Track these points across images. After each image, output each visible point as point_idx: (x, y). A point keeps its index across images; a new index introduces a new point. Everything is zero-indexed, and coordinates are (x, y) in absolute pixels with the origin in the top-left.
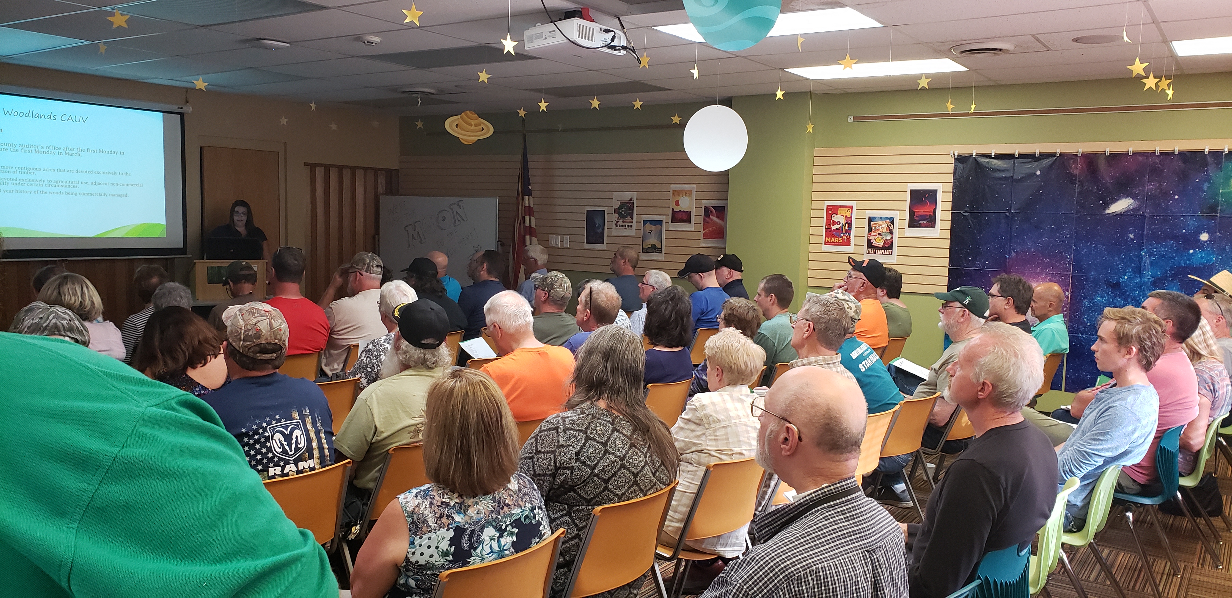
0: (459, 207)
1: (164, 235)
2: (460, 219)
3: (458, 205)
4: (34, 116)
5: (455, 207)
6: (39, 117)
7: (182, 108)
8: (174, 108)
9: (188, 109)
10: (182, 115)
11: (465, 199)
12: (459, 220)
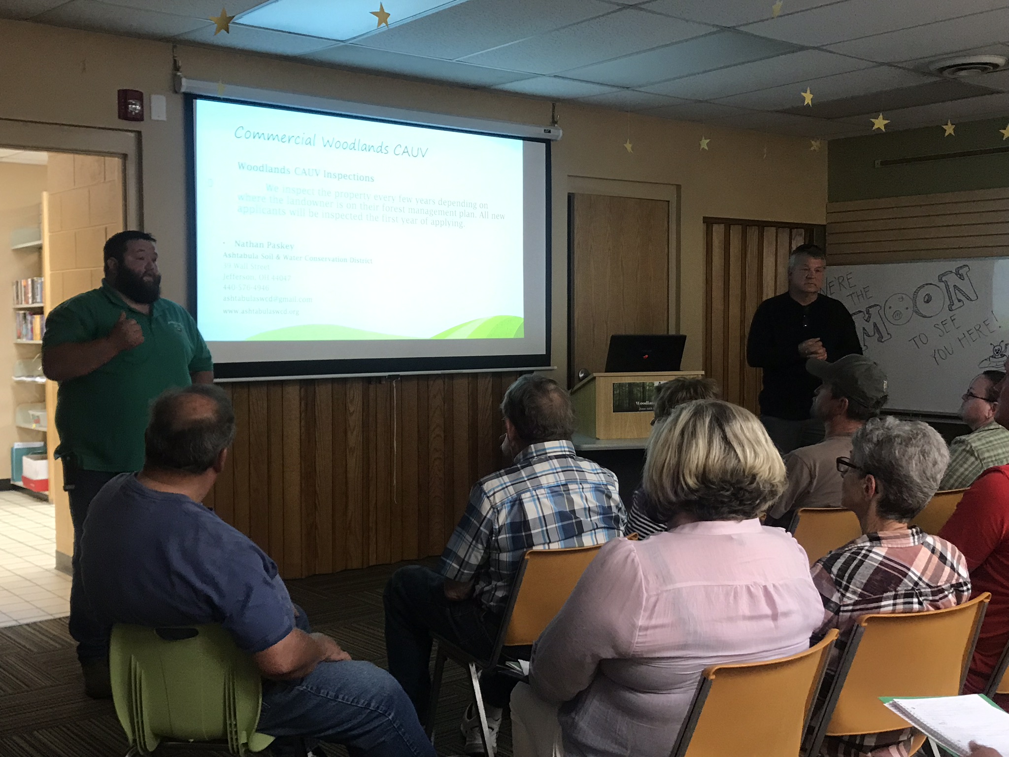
0: (961, 277)
1: (522, 335)
2: (963, 298)
3: (957, 274)
4: (360, 149)
5: (953, 280)
6: (367, 149)
7: (550, 132)
8: (539, 132)
9: (557, 133)
10: (548, 142)
11: (972, 263)
12: (959, 301)
